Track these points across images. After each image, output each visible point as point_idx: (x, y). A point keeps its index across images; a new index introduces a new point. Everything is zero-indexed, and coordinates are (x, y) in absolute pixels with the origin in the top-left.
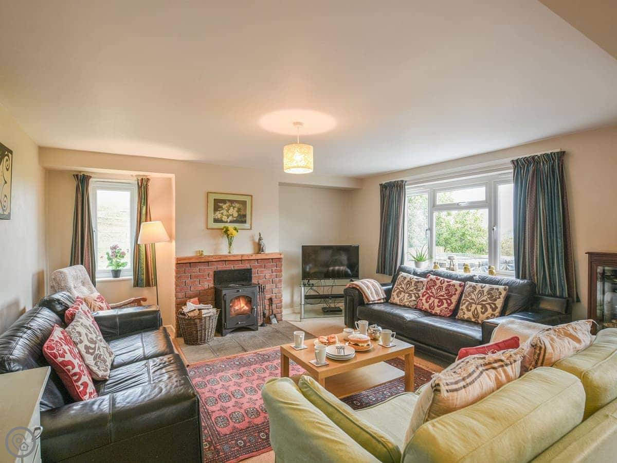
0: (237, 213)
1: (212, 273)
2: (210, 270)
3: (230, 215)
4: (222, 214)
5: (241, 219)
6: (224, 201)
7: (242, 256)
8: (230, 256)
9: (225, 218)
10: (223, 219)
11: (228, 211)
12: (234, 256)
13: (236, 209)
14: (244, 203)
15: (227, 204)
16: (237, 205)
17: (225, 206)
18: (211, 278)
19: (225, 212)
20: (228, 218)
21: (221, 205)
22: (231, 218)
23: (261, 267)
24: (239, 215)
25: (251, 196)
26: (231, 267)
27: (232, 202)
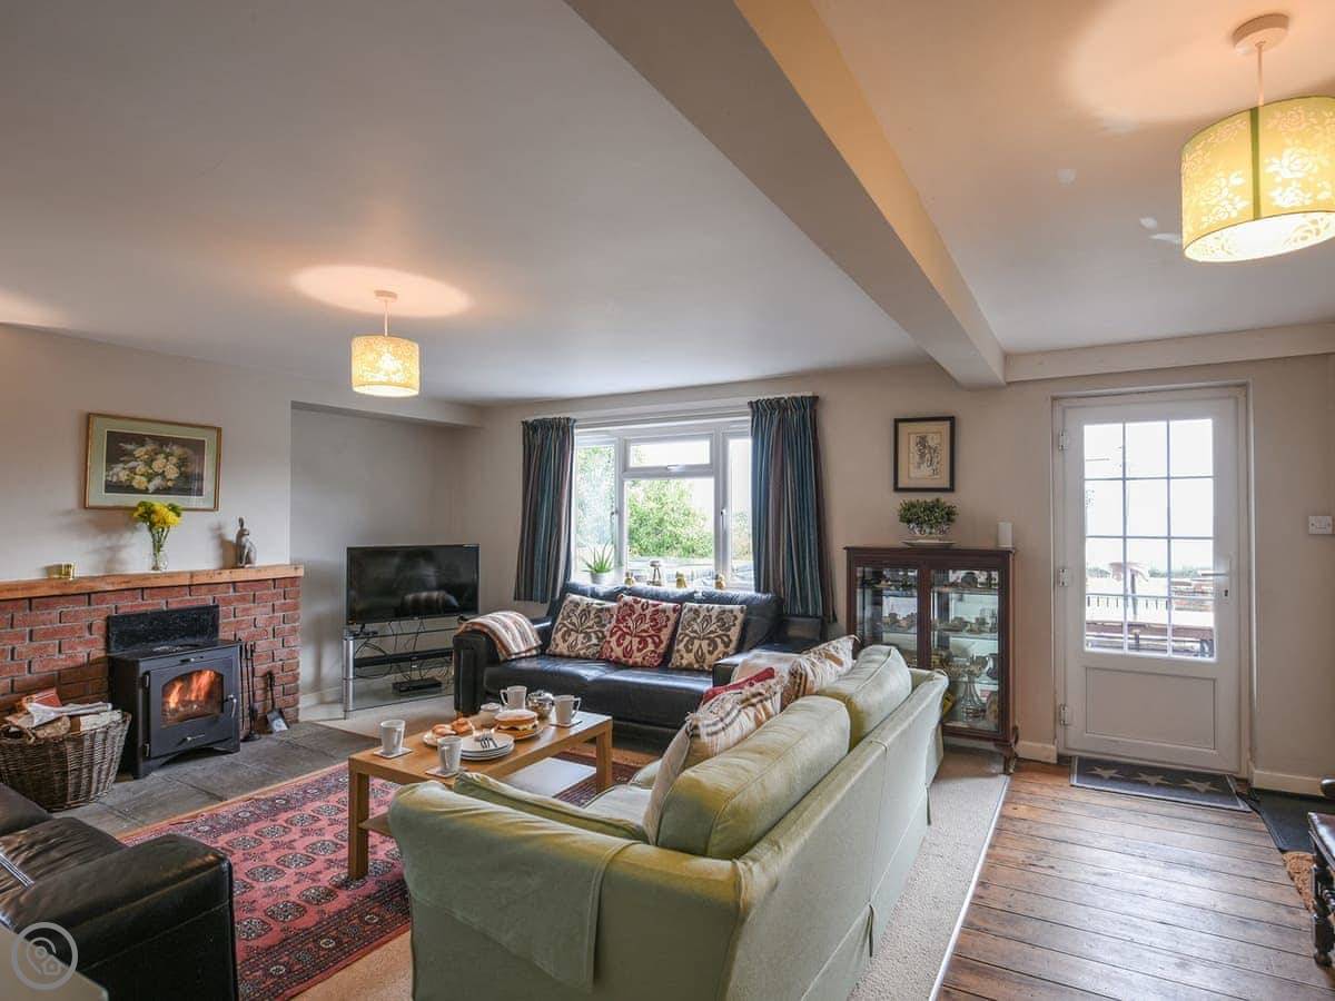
0: (176, 470)
1: (99, 622)
2: (97, 615)
3: (157, 474)
4: (132, 470)
5: (187, 484)
6: (140, 440)
7: (192, 574)
8: (156, 576)
9: (139, 482)
10: (135, 484)
11: (149, 463)
12: (170, 575)
13: (174, 460)
14: (198, 447)
15: (150, 447)
16: (177, 450)
17: (140, 452)
18: (98, 636)
19: (141, 468)
20: (149, 481)
21: (129, 447)
22: (157, 482)
23: (243, 599)
24: (183, 475)
25: (219, 430)
26: (159, 604)
27: (162, 442)
